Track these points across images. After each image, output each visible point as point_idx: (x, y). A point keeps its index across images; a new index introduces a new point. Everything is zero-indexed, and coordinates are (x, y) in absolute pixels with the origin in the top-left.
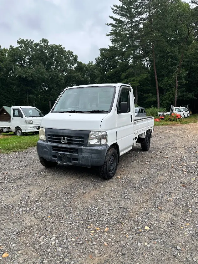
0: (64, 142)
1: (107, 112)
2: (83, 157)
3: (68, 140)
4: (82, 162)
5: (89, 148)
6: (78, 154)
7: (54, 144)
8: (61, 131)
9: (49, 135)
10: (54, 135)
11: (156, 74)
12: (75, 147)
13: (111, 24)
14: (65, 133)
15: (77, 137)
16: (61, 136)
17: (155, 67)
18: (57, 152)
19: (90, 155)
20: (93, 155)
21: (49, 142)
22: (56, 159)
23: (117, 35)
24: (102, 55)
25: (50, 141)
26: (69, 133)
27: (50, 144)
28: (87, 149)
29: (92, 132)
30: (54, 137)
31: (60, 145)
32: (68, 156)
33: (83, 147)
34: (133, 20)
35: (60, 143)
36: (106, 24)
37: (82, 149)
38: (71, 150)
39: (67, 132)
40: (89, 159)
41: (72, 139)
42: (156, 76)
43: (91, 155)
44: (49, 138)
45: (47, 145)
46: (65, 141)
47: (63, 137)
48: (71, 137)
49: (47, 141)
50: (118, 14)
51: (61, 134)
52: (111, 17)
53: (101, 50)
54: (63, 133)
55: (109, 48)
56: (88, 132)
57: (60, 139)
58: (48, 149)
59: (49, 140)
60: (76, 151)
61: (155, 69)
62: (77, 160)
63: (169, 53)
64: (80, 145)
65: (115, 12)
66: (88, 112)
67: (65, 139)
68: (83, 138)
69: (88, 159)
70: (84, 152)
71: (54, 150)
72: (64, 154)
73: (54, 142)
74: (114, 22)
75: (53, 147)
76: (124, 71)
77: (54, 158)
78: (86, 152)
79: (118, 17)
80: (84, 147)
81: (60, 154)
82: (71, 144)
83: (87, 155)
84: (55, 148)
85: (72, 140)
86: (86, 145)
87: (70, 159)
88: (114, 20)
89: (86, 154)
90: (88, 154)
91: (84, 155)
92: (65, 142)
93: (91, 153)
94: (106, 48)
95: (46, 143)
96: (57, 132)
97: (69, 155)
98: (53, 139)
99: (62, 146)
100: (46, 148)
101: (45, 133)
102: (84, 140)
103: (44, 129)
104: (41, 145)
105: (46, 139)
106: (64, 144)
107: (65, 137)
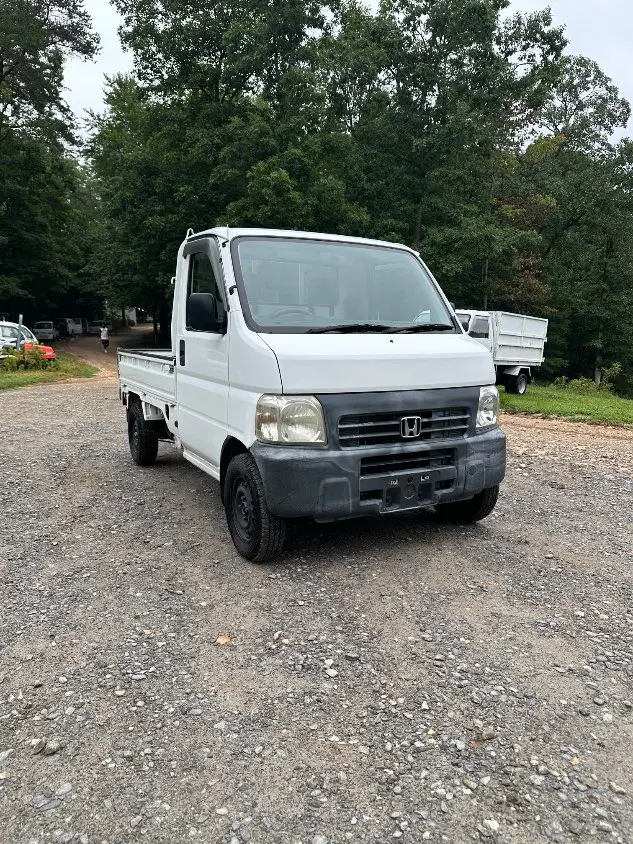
0: (411, 433)
2: (472, 470)
3: (426, 425)
4: (467, 487)
5: (481, 438)
8: (398, 397)
9: (344, 419)
12: (445, 443)
14: (413, 403)
16: (398, 415)
18: (383, 476)
19: (487, 459)
21: (343, 448)
22: (378, 502)
25: (346, 443)
26: (426, 402)
27: (350, 452)
28: (481, 442)
29: (481, 390)
30: (372, 424)
31: (396, 448)
32: (423, 479)
33: (467, 439)
35: (399, 440)
37: (467, 444)
39: (420, 396)
40: (485, 470)
41: (432, 420)
43: (488, 457)
45: (343, 459)
46: (413, 430)
47: (406, 418)
48: (426, 414)
49: (335, 445)
51: (399, 409)
54: (406, 403)
57: (395, 428)
58: (345, 474)
60: (449, 455)
62: (447, 484)
64: (454, 436)
67: (416, 424)
68: (464, 411)
69: (483, 473)
70: (473, 454)
72: (410, 478)
75: (365, 460)
77: (371, 502)
78: (477, 452)
81: (394, 479)
83: (480, 461)
86: (473, 432)
87: (425, 491)
89: (478, 458)
90: (483, 455)
91: (474, 461)
92: (415, 432)
93: (488, 452)
96: (385, 405)
97: (425, 475)
98: (360, 433)
99: (405, 448)
100: (338, 472)
101: (326, 411)
102: (468, 416)
103: (313, 398)
104: (307, 466)
105: (329, 437)
106: (410, 443)
107: (417, 417)
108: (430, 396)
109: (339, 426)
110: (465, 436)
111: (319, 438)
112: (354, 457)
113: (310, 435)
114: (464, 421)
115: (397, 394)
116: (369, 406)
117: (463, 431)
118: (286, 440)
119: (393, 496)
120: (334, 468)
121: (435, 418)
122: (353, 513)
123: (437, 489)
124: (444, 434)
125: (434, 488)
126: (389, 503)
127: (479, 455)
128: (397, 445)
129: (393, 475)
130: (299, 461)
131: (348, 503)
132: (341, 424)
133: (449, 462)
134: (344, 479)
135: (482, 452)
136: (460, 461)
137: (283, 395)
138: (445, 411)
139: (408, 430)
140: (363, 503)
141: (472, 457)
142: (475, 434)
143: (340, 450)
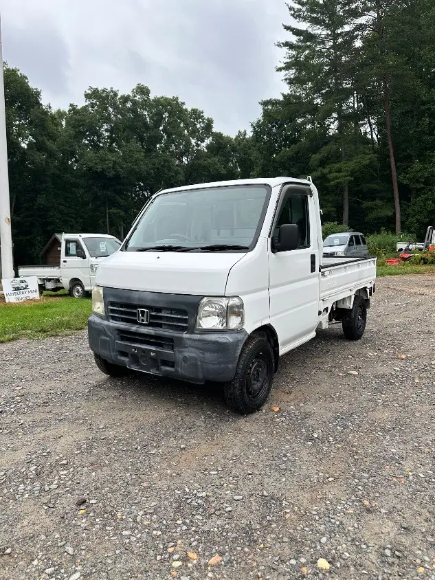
0: (143, 320)
1: (247, 248)
2: (185, 359)
3: (153, 317)
4: (183, 372)
5: (197, 337)
6: (172, 349)
7: (122, 325)
8: (136, 295)
9: (112, 304)
10: (122, 305)
11: (392, 154)
12: (167, 333)
13: (286, 44)
14: (145, 300)
15: (171, 310)
16: (136, 307)
17: (389, 138)
18: (128, 344)
19: (201, 355)
20: (208, 355)
21: (111, 321)
22: (126, 360)
23: (301, 69)
24: (266, 114)
25: (113, 318)
26: (153, 301)
27: (113, 323)
28: (195, 340)
29: (205, 300)
30: (121, 309)
31: (134, 328)
32: (152, 354)
33: (185, 335)
34: (339, 31)
35: (135, 322)
36: (276, 43)
37: (181, 339)
38: (158, 341)
39: (150, 296)
40: (199, 363)
41: (160, 314)
42: (392, 159)
43: (203, 354)
44: (112, 311)
45: (107, 326)
46: (145, 319)
47: (140, 310)
48: (159, 310)
49: (107, 318)
50: (305, 19)
51: (135, 303)
52: (288, 28)
53: (265, 103)
54: (140, 299)
55: (281, 98)
56: (196, 300)
57: (134, 314)
59: (112, 316)
60: (170, 342)
61: (390, 143)
63: (424, 103)
65: (296, 15)
66: (203, 249)
67: (145, 315)
68: (184, 312)
69: (196, 365)
70: (187, 347)
71: (122, 339)
72: (144, 351)
73: (123, 320)
74: (294, 39)
76: (315, 150)
77: (123, 358)
78: (191, 347)
79: (304, 26)
80: (188, 336)
81: (136, 348)
82: (160, 325)
83: (193, 355)
84: (124, 334)
85: (161, 318)
88: (294, 34)
89: (192, 352)
90: (198, 351)
91: (188, 353)
93: (203, 350)
94: (275, 100)
95: (106, 323)
96: (128, 298)
97: (154, 351)
99: (139, 329)
100: (106, 334)
101: (104, 297)
102: (187, 317)
103: (101, 289)
105: (105, 312)
106: (143, 327)
107: (146, 310)
108: (156, 297)
109: (109, 307)
110: (185, 332)
111: (102, 312)
112: (113, 327)
114: (185, 321)
117: (184, 328)
119: (135, 359)
120: (104, 331)
121: (165, 314)
122: (114, 361)
123: (162, 365)
124: (171, 327)
125: (160, 363)
126: (133, 363)
127: (193, 350)
131: (111, 355)
134: (108, 339)
135: (195, 348)
136: (177, 349)
139: (141, 317)
140: (119, 358)
141: (186, 349)
142: (192, 333)
143: (109, 321)
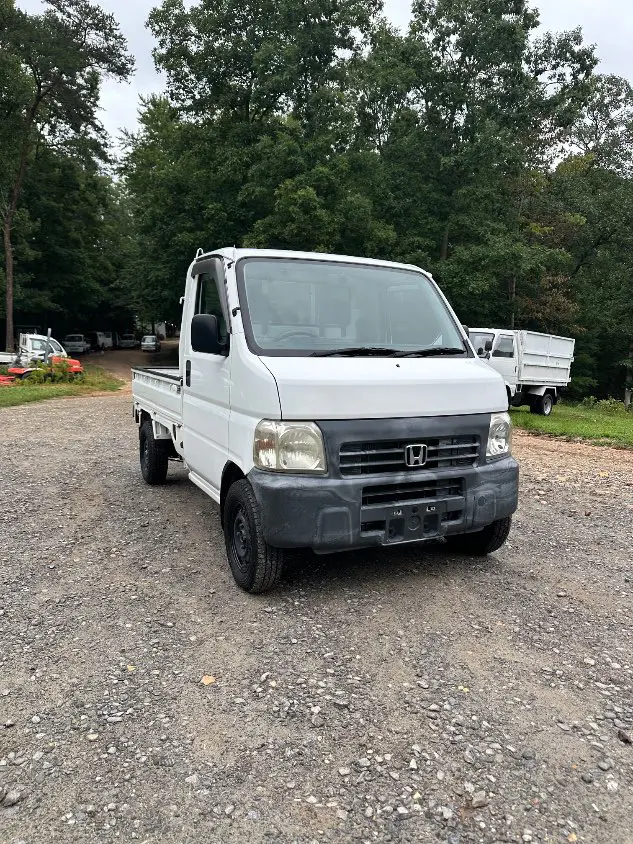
0: (417, 462)
2: (481, 501)
3: (432, 454)
5: (490, 467)
7: (373, 479)
8: (403, 425)
9: (346, 447)
12: (453, 473)
14: (418, 431)
16: (402, 443)
18: (387, 506)
19: (498, 490)
20: (504, 487)
21: (343, 476)
22: (381, 533)
25: (347, 471)
26: (432, 429)
27: (352, 480)
28: (490, 473)
29: (494, 417)
30: (374, 452)
32: (428, 510)
33: (477, 468)
37: (476, 475)
39: (426, 424)
40: (495, 501)
43: (499, 487)
44: (343, 459)
45: (343, 488)
46: (419, 458)
47: (411, 446)
48: (433, 441)
49: (335, 473)
51: (404, 437)
54: (411, 430)
57: (400, 456)
58: (346, 504)
59: (342, 469)
60: (458, 485)
62: (455, 515)
64: (462, 465)
67: (421, 453)
68: (474, 439)
69: (492, 505)
70: (483, 484)
72: (415, 509)
73: (365, 470)
75: (367, 489)
77: (373, 533)
78: (487, 482)
80: (480, 469)
81: (399, 509)
83: (490, 492)
84: (371, 494)
86: (482, 461)
87: (431, 522)
89: (488, 489)
90: (493, 486)
91: (484, 491)
92: (420, 461)
93: (499, 482)
95: (334, 482)
96: (389, 432)
97: (430, 506)
98: (362, 461)
99: (409, 477)
100: (338, 502)
101: (326, 439)
102: (477, 444)
103: (313, 425)
104: (305, 495)
105: (329, 464)
106: (415, 472)
107: (422, 446)
108: (437, 424)
109: (341, 454)
110: (475, 465)
111: (319, 465)
112: (355, 486)
113: (311, 462)
114: (474, 450)
115: (401, 421)
116: (372, 433)
117: (473, 460)
118: (285, 467)
119: (397, 528)
120: (333, 498)
121: (443, 446)
122: (353, 545)
123: (444, 520)
124: (452, 463)
125: (440, 518)
126: (392, 534)
127: (488, 485)
128: (402, 473)
129: (397, 505)
130: (298, 489)
131: (349, 535)
132: (342, 450)
133: (457, 492)
134: (344, 509)
135: (492, 482)
136: (469, 491)
137: (282, 420)
138: (451, 439)
139: (413, 458)
140: (365, 535)
141: (481, 488)
142: (485, 463)
143: (341, 479)
